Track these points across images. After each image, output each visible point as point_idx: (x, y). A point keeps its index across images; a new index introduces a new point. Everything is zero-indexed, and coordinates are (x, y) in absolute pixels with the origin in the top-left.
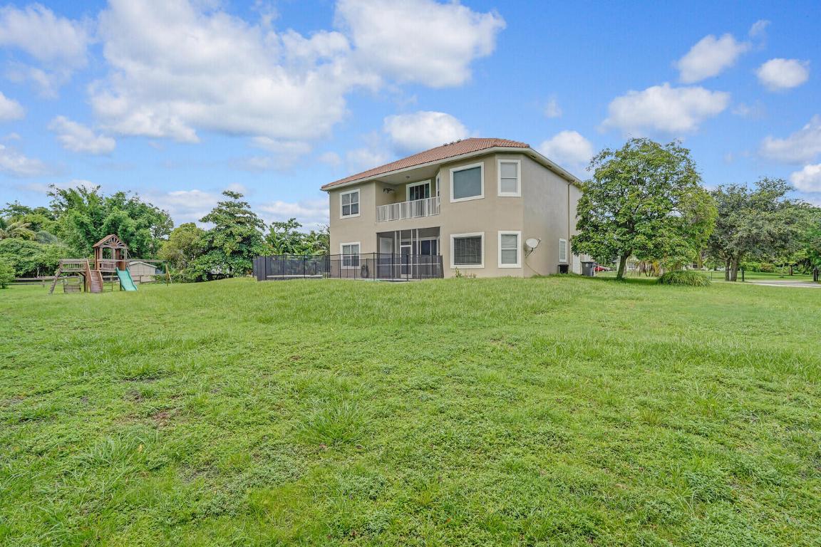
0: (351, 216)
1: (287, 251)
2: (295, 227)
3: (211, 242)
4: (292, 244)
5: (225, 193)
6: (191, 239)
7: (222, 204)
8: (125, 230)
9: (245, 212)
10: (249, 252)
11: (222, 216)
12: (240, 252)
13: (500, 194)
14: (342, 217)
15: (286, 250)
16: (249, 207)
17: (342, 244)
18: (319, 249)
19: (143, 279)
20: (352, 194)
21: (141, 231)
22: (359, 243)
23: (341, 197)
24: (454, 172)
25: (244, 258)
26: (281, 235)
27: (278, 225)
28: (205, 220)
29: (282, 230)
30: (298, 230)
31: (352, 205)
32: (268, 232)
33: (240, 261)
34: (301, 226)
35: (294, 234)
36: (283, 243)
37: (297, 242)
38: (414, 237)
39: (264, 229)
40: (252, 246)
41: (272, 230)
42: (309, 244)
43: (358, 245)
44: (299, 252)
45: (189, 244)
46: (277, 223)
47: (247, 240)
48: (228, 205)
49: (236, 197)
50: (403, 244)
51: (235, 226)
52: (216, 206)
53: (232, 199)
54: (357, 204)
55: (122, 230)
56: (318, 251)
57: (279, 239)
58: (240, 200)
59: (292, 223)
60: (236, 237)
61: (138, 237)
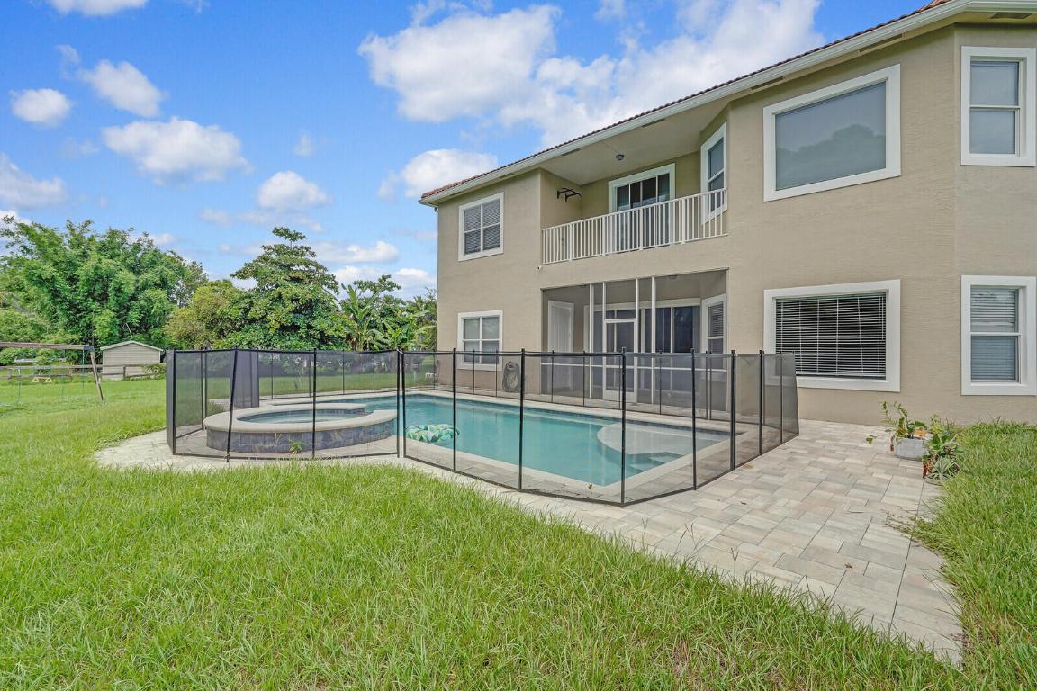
0: (482, 253)
1: (376, 327)
2: (389, 289)
3: (247, 311)
4: (383, 315)
5: (276, 231)
6: (217, 306)
7: (270, 248)
8: (119, 290)
9: (307, 263)
10: (309, 327)
11: (266, 268)
12: (295, 328)
13: (968, 157)
14: (462, 257)
15: (373, 325)
16: (313, 254)
17: (461, 315)
18: (427, 323)
19: (130, 372)
20: (484, 205)
21: (148, 292)
22: (499, 313)
23: (461, 215)
24: (778, 116)
25: (301, 338)
26: (367, 300)
27: (362, 285)
28: (242, 275)
29: (369, 293)
30: (395, 294)
31: (485, 230)
32: (343, 295)
33: (294, 343)
34: (399, 288)
35: (388, 300)
36: (369, 315)
37: (391, 312)
38: (645, 297)
39: (337, 291)
40: (315, 318)
41: (352, 292)
42: (411, 316)
43: (496, 318)
44: (394, 329)
45: (213, 314)
46: (360, 283)
47: (308, 308)
48: (280, 250)
49: (294, 237)
50: (610, 314)
51: (287, 283)
52: (262, 252)
53: (287, 242)
54: (499, 226)
55: (115, 289)
56: (425, 328)
57: (363, 307)
58: (299, 243)
59: (386, 283)
60: (287, 302)
61: (142, 303)
